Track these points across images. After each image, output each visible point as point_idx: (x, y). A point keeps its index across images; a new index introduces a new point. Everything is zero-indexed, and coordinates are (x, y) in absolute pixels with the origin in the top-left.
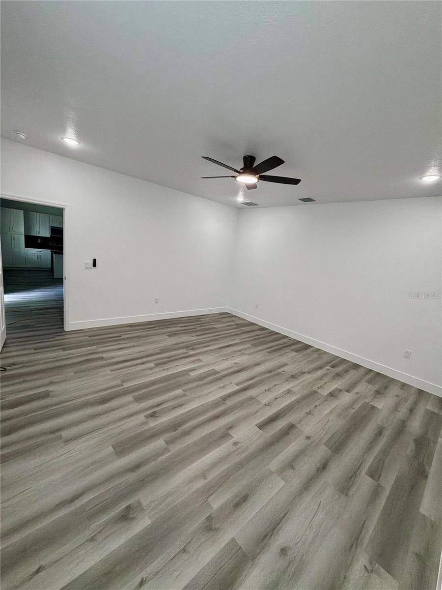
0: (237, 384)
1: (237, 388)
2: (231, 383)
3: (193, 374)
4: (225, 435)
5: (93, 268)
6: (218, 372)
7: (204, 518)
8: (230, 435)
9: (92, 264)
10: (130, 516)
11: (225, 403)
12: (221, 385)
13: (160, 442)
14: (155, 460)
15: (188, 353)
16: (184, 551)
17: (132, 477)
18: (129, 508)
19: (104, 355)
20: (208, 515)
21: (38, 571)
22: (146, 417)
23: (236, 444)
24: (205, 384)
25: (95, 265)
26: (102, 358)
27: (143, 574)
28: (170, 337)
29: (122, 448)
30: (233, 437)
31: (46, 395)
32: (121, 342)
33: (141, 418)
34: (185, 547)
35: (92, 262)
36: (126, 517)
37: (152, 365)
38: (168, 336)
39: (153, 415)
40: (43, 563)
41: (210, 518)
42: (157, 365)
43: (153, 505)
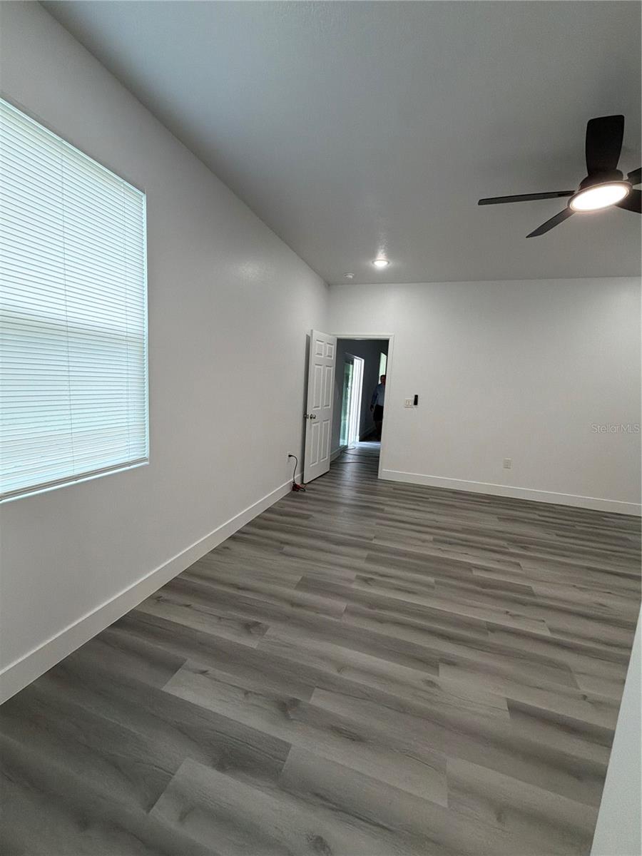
0: (551, 630)
1: (547, 634)
2: (543, 621)
3: (476, 573)
4: (429, 662)
5: (414, 406)
6: (533, 595)
7: (291, 696)
8: (438, 668)
9: (413, 402)
10: (251, 630)
11: (488, 634)
12: (513, 612)
13: (342, 605)
14: (318, 613)
15: (507, 548)
16: (246, 693)
17: (287, 608)
18: (257, 624)
19: (386, 508)
20: (299, 698)
21: (188, 606)
22: (358, 577)
23: (431, 684)
24: (484, 594)
25: (416, 403)
26: (382, 510)
27: (211, 670)
28: (500, 521)
29: (305, 584)
30: (438, 675)
31: (307, 517)
32: (420, 504)
33: (352, 575)
34: (250, 692)
35: (413, 399)
36: (248, 627)
37: (430, 538)
38: (498, 518)
39: (366, 581)
40: (193, 604)
41: (295, 702)
42: (435, 540)
43: (272, 640)
